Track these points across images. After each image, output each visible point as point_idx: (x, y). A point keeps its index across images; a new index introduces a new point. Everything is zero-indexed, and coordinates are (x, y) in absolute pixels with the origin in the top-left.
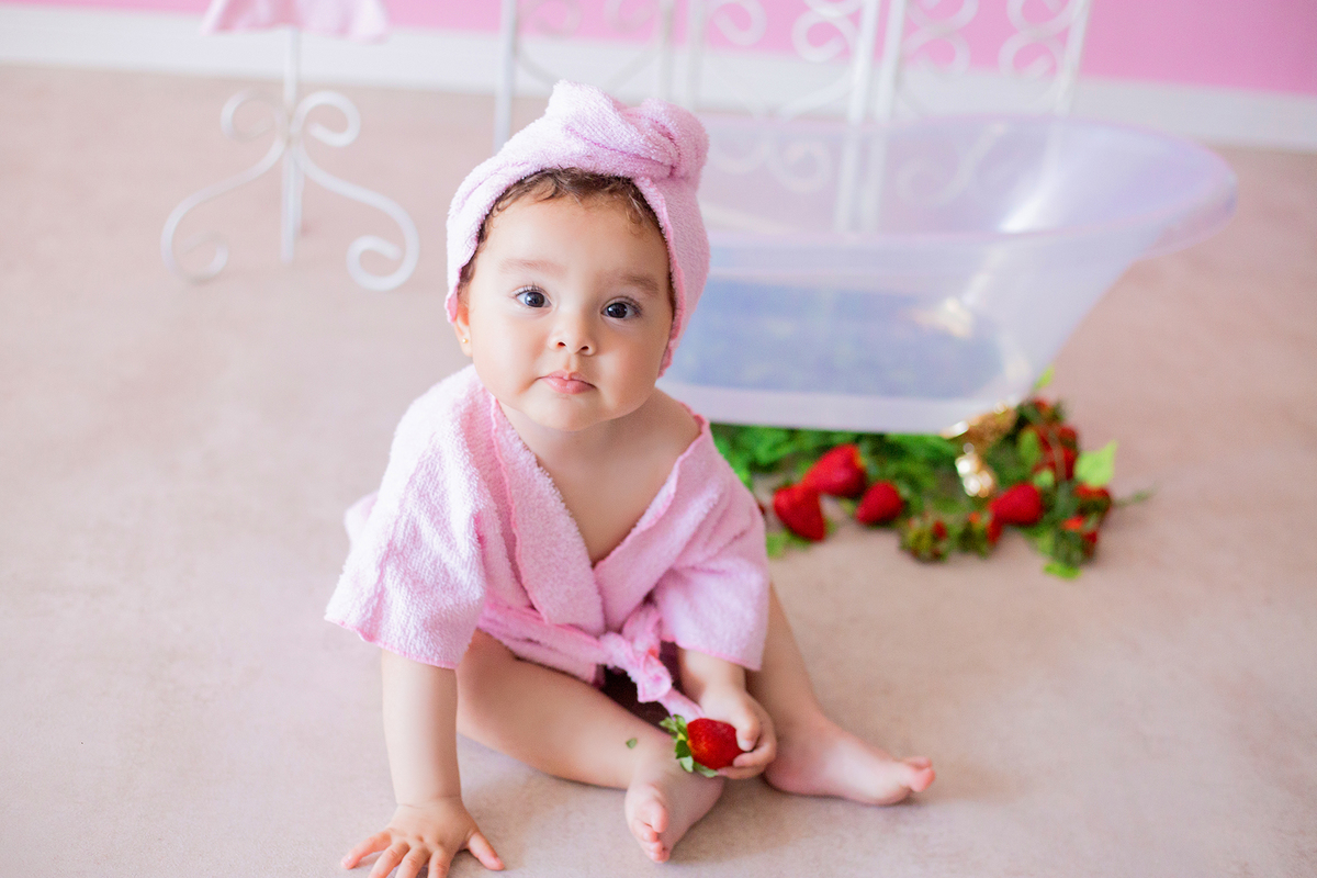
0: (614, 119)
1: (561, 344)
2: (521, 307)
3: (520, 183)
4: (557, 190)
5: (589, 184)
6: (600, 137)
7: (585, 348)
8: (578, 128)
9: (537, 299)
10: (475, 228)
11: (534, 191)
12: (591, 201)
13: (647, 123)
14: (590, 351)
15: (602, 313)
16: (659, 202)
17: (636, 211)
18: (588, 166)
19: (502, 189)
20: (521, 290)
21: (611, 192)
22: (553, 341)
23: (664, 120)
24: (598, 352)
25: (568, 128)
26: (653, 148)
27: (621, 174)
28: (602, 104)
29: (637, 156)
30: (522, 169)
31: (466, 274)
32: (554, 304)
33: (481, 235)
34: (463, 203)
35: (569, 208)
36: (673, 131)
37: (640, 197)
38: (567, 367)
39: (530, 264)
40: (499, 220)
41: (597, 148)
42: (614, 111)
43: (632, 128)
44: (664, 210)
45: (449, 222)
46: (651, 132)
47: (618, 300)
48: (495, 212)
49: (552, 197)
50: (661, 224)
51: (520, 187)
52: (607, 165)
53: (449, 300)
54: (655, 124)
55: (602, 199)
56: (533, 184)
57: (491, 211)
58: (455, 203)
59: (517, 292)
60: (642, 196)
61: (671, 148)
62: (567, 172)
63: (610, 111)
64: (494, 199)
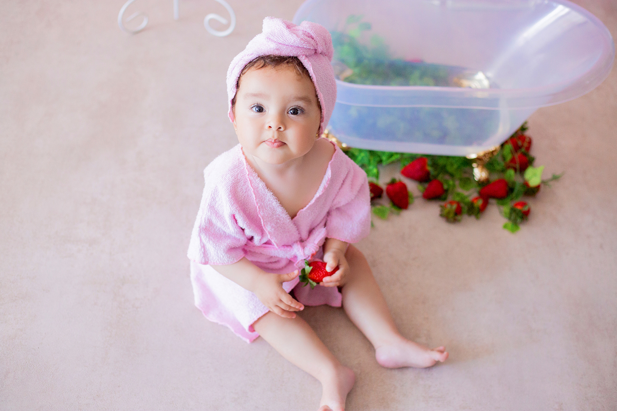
0: (286, 32)
1: (270, 127)
2: (254, 113)
3: (250, 62)
4: (264, 65)
5: (277, 60)
6: (281, 41)
7: (280, 128)
8: (272, 38)
9: (260, 109)
10: (235, 83)
11: (255, 65)
12: (279, 67)
13: (301, 33)
14: (282, 129)
15: (288, 113)
16: (309, 66)
17: (298, 70)
18: (277, 53)
19: (243, 65)
20: (253, 106)
21: (288, 62)
22: (267, 126)
23: (309, 30)
24: (286, 128)
25: (268, 38)
26: (304, 43)
27: (292, 55)
28: (281, 27)
29: (298, 47)
30: (251, 56)
31: (233, 102)
32: (267, 111)
33: (238, 86)
34: (232, 72)
35: (270, 71)
36: (313, 35)
37: (300, 64)
38: (273, 137)
39: (255, 95)
40: (243, 78)
41: (280, 45)
42: (286, 29)
43: (294, 35)
44: (311, 69)
45: (227, 81)
46: (302, 36)
47: (293, 107)
48: (242, 75)
49: (262, 67)
50: (310, 75)
51: (251, 64)
52: (285, 52)
53: (230, 113)
54: (305, 33)
55: (284, 66)
56: (255, 62)
57: (240, 75)
58: (228, 72)
59: (251, 107)
60: (302, 63)
61: (312, 42)
62: (268, 57)
63: (285, 29)
64: (240, 70)
